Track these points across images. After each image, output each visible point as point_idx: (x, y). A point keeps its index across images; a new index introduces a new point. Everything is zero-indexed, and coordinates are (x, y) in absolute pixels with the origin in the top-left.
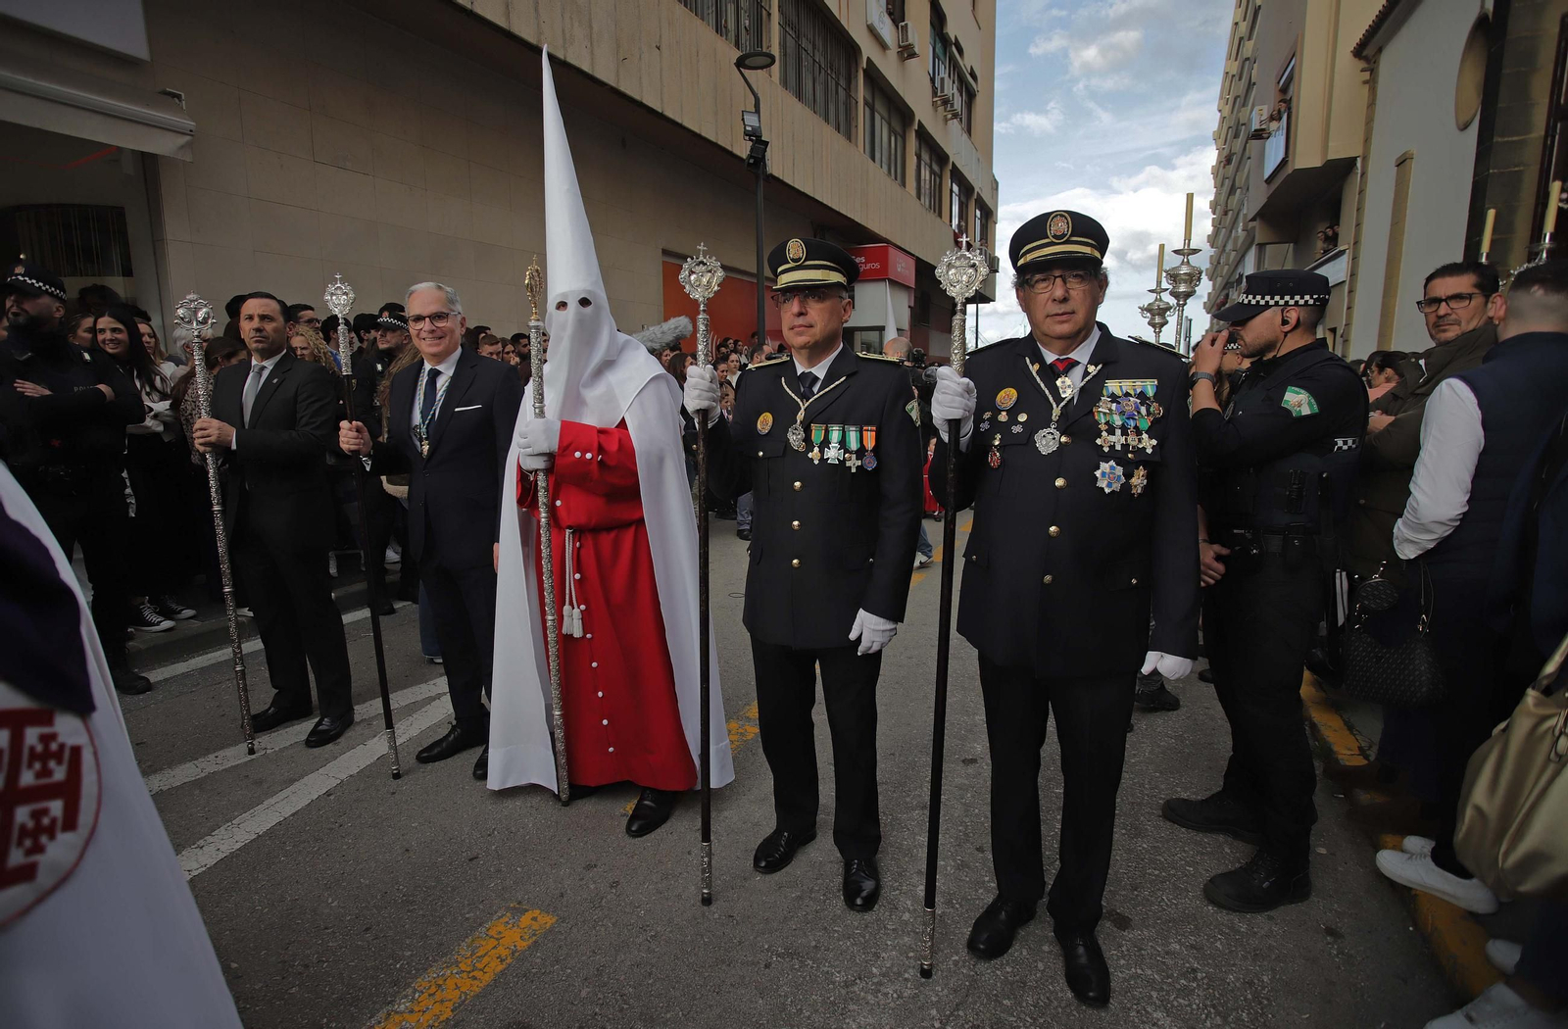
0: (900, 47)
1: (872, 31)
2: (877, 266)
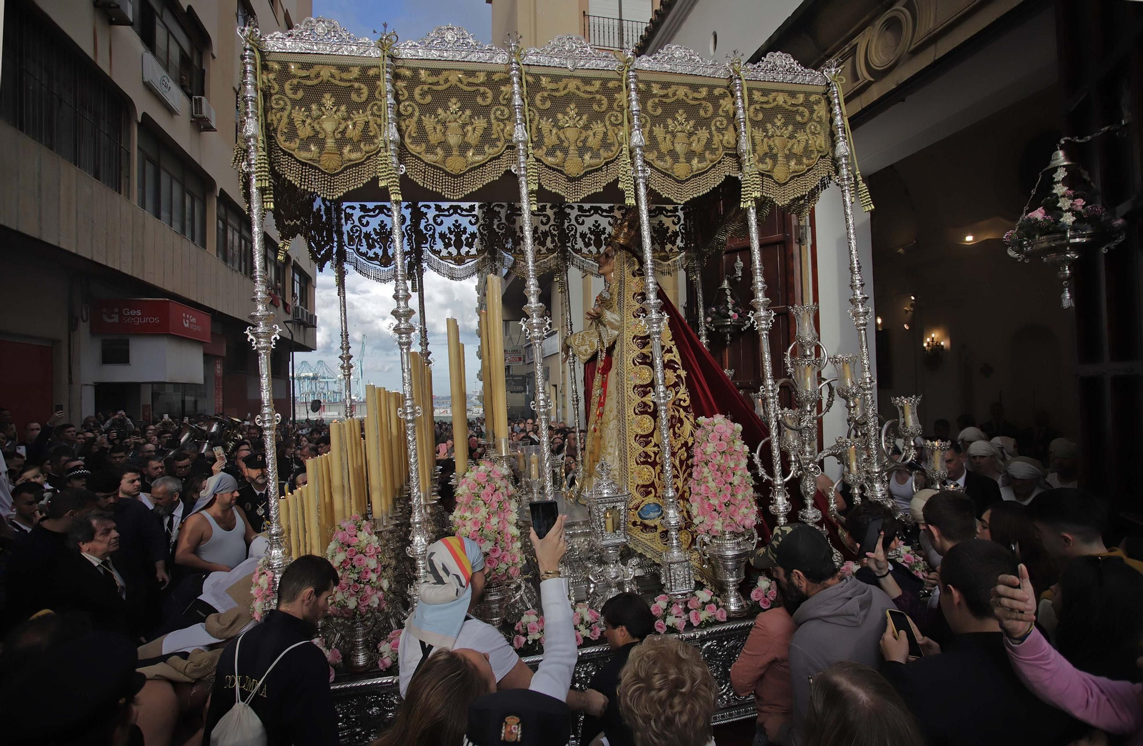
0: (193, 117)
1: (149, 87)
2: (156, 320)
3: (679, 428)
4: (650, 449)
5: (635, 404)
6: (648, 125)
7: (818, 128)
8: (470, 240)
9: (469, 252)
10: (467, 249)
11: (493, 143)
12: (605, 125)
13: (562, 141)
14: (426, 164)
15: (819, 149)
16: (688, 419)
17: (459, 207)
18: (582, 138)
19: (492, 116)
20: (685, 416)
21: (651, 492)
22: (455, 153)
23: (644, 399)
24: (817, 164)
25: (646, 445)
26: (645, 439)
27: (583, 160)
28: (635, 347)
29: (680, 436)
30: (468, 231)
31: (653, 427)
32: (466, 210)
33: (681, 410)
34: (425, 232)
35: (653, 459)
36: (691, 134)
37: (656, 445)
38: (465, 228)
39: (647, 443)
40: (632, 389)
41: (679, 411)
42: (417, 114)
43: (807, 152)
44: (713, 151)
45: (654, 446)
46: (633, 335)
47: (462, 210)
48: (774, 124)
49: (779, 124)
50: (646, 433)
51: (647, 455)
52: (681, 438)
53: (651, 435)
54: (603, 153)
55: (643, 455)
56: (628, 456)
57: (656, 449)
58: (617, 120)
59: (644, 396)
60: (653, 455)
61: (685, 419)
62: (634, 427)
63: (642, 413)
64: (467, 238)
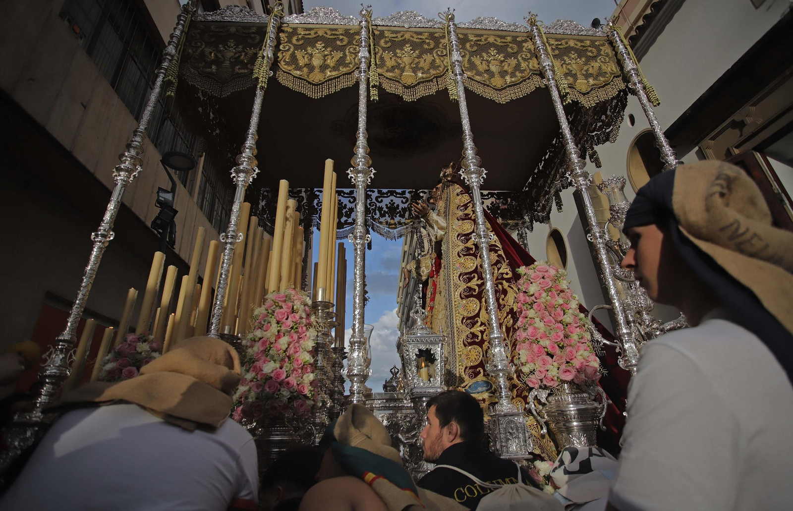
3: (503, 299)
4: (477, 329)
5: (461, 289)
6: (467, 57)
7: (607, 59)
8: (348, 213)
9: (347, 220)
10: (346, 218)
11: (347, 65)
12: (433, 56)
13: (399, 64)
14: (294, 77)
15: (611, 71)
16: (512, 288)
17: (342, 192)
18: (415, 62)
19: (347, 51)
20: (509, 286)
21: (479, 373)
22: (317, 70)
23: (469, 284)
24: (612, 81)
25: (473, 327)
26: (472, 320)
27: (416, 75)
28: (460, 243)
29: (504, 305)
30: (348, 207)
31: (478, 308)
32: (347, 194)
33: (504, 282)
34: (316, 207)
35: (480, 338)
36: (502, 62)
37: (482, 324)
38: (346, 205)
39: (473, 324)
40: (458, 278)
41: (502, 284)
42: (292, 50)
43: (601, 73)
44: (522, 71)
45: (481, 326)
46: (457, 234)
47: (344, 193)
48: (569, 57)
49: (573, 56)
50: (473, 314)
51: (474, 335)
52: (506, 307)
53: (478, 315)
54: (433, 72)
55: (470, 336)
56: (456, 339)
57: (482, 328)
58: (442, 53)
59: (469, 281)
60: (480, 335)
61: (509, 289)
62: (461, 310)
63: (467, 297)
64: (346, 212)
